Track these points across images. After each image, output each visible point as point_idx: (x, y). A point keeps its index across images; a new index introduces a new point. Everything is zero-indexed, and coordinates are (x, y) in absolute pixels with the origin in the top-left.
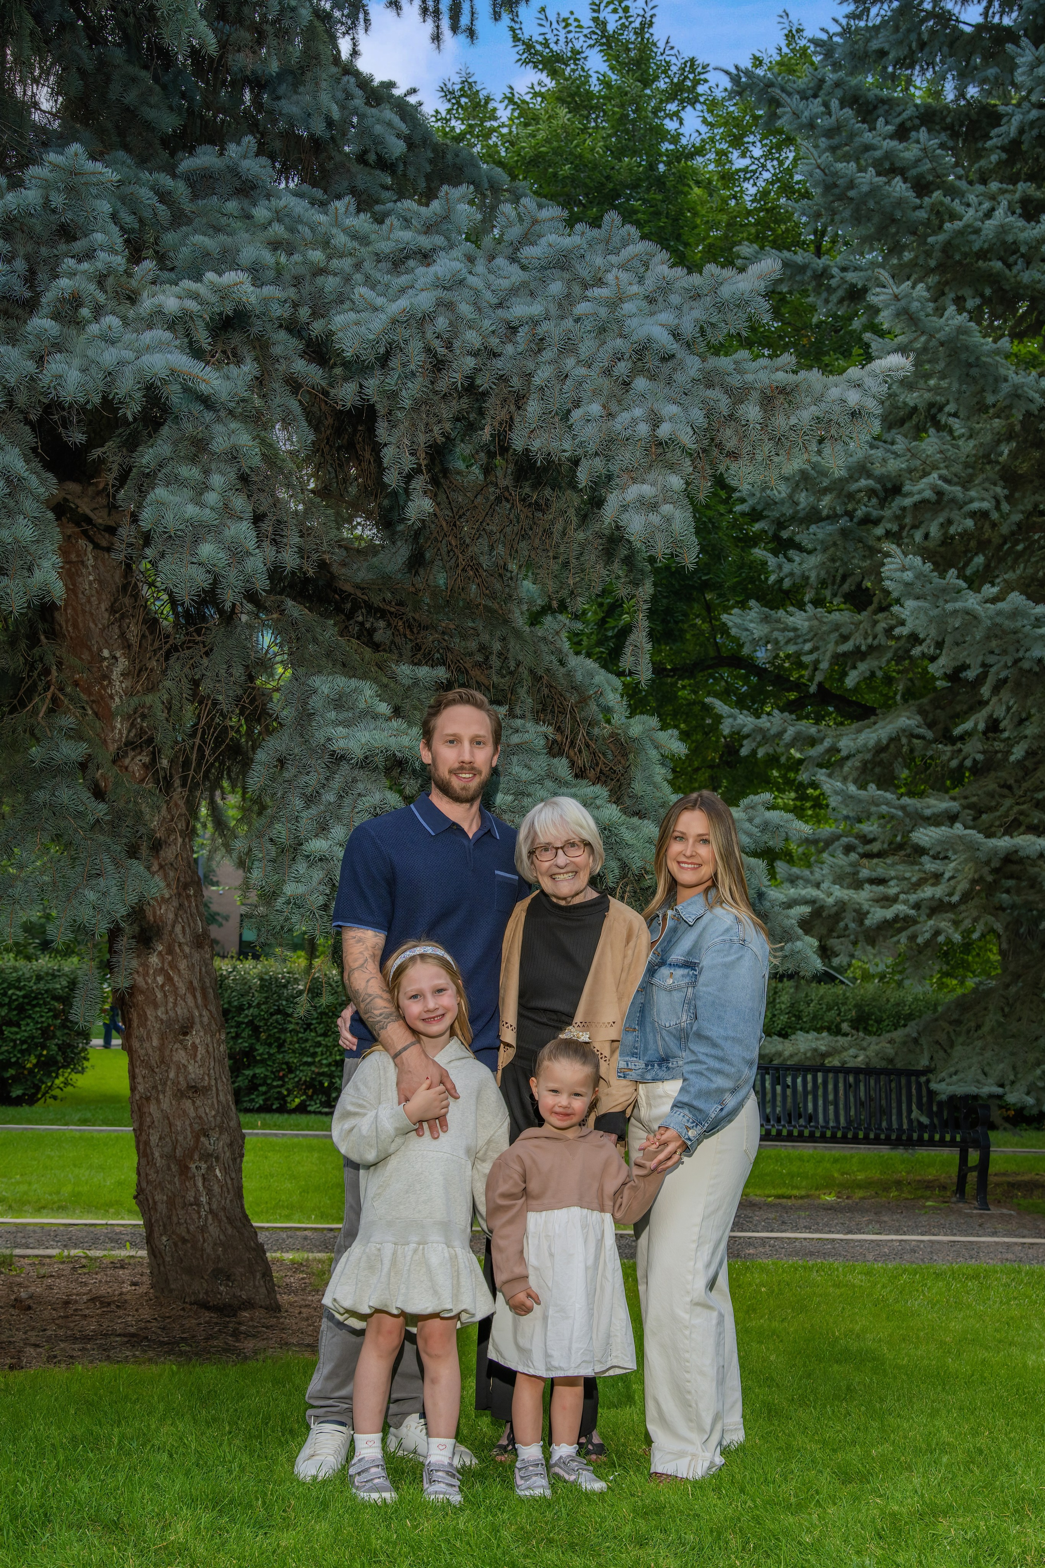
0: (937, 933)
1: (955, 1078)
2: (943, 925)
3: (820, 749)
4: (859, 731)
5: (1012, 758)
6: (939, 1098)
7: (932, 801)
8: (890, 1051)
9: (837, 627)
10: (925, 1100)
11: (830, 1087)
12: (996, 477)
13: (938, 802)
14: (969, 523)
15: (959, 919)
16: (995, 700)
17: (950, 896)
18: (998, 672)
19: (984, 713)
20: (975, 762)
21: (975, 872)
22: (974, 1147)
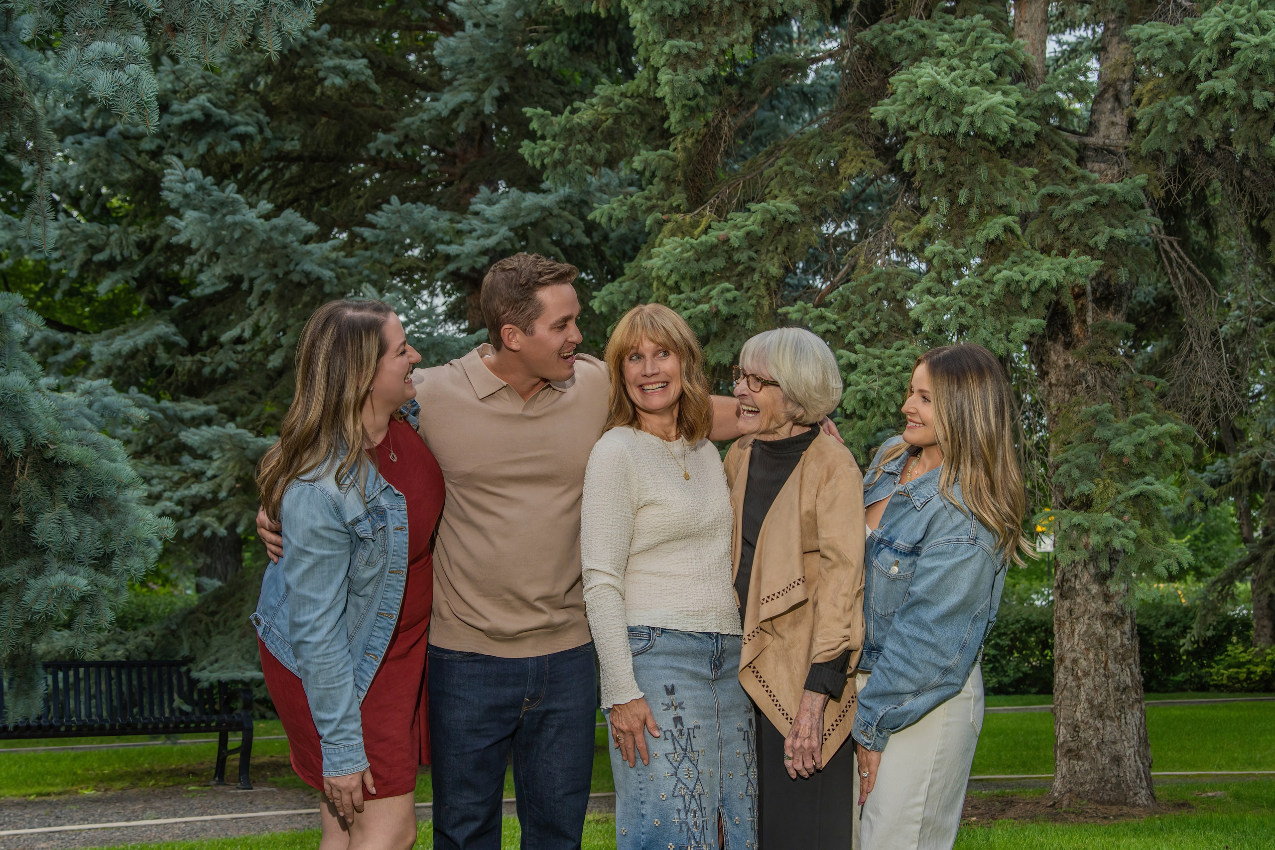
0: (203, 527)
1: (216, 666)
2: (208, 520)
3: (69, 354)
4: (111, 338)
5: (270, 365)
6: (200, 686)
7: (189, 405)
8: (150, 643)
9: (86, 237)
10: (185, 688)
11: (92, 681)
12: (258, 105)
13: (195, 406)
14: (236, 145)
15: (224, 514)
16: (259, 309)
17: (215, 493)
18: (263, 284)
19: (250, 321)
20: (228, 370)
21: (241, 470)
22: (235, 731)
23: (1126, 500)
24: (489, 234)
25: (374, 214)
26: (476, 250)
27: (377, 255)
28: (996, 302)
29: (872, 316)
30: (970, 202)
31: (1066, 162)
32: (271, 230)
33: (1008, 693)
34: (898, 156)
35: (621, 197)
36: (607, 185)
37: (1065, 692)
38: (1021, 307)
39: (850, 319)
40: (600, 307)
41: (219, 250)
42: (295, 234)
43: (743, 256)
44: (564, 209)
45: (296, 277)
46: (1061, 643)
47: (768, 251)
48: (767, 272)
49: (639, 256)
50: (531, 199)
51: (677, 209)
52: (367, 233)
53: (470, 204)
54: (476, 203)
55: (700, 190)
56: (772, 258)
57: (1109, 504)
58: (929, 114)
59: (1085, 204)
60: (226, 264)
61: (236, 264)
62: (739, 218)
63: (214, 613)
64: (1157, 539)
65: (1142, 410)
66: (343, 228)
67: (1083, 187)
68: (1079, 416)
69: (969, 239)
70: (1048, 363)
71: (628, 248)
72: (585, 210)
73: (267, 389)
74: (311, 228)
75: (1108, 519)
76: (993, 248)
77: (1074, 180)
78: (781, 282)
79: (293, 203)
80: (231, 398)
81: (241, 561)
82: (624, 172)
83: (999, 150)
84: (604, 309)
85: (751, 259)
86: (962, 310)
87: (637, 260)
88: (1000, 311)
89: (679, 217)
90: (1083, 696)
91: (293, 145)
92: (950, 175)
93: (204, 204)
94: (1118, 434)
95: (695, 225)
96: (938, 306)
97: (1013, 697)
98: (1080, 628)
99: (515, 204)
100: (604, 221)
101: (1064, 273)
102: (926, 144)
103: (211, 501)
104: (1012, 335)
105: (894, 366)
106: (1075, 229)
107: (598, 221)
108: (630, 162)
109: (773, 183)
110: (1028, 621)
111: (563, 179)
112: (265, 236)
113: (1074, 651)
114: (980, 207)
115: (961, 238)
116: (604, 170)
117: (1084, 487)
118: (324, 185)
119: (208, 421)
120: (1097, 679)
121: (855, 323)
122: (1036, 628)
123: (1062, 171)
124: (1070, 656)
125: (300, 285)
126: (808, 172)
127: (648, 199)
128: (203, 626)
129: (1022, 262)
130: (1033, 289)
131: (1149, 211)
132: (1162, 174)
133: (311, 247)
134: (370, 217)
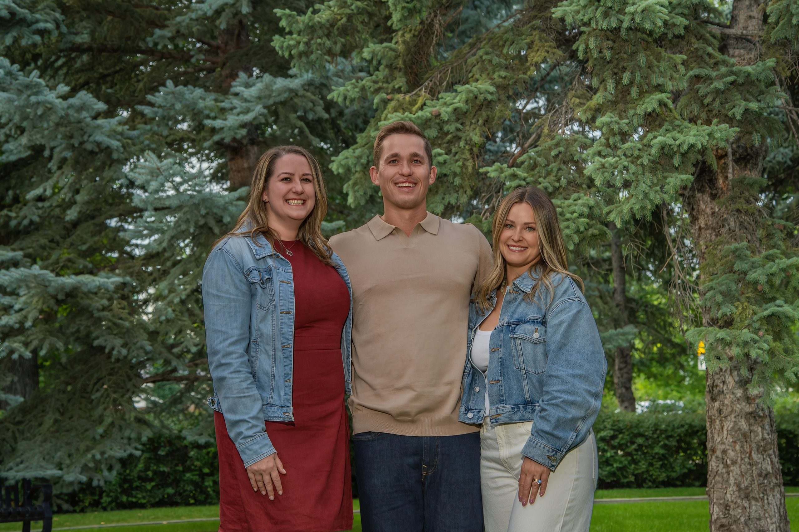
0: (12, 352)
1: (22, 466)
2: (16, 345)
5: (67, 218)
6: (7, 483)
12: (54, 5)
13: (4, 252)
14: (37, 38)
15: (29, 340)
16: (59, 173)
17: (22, 323)
18: (61, 152)
19: (51, 182)
20: (32, 222)
21: (43, 303)
22: (36, 520)
23: (761, 319)
24: (247, 111)
25: (153, 95)
26: (237, 124)
27: (155, 128)
28: (653, 162)
29: (554, 174)
30: (632, 83)
31: (710, 50)
32: (68, 108)
33: (675, 486)
34: (574, 47)
35: (354, 81)
36: (342, 71)
37: (717, 478)
38: (673, 165)
39: (537, 177)
40: (338, 169)
41: (25, 124)
42: (88, 112)
43: (451, 128)
44: (307, 91)
45: (89, 147)
46: (713, 437)
47: (471, 123)
48: (471, 140)
49: (368, 128)
50: (280, 83)
51: (399, 91)
52: (147, 110)
53: (230, 86)
54: (236, 86)
55: (416, 75)
56: (475, 129)
57: (747, 322)
58: (598, 13)
59: (725, 83)
60: (31, 136)
61: (38, 136)
62: (448, 97)
63: (20, 423)
64: (787, 351)
65: (773, 247)
66: (125, 107)
67: (723, 69)
68: (722, 253)
69: (631, 112)
70: (698, 211)
71: (359, 121)
72: (325, 91)
73: (64, 238)
74: (101, 106)
75: (746, 334)
76: (650, 119)
77: (716, 64)
78: (482, 147)
79: (84, 86)
80: (34, 245)
81: (38, 382)
82: (356, 61)
83: (655, 41)
84: (341, 171)
85: (458, 130)
86: (626, 168)
87: (366, 131)
88: (656, 169)
89: (400, 96)
90: (732, 481)
91: (83, 38)
92: (615, 62)
93: (12, 87)
94: (753, 266)
95: (413, 103)
96: (607, 165)
97: (680, 489)
98: (728, 425)
99: (268, 87)
100: (340, 100)
101: (707, 138)
102: (596, 37)
103: (18, 330)
104: (666, 188)
105: (572, 213)
106: (717, 104)
107: (335, 100)
108: (361, 52)
109: (475, 69)
110: (691, 426)
111: (307, 67)
112: (63, 113)
113: (723, 443)
114: (640, 86)
115: (625, 111)
116: (340, 59)
117: (727, 309)
118: (110, 71)
119: (16, 264)
120: (743, 466)
121: (540, 180)
122: (698, 431)
123: (706, 57)
124: (720, 448)
125: (92, 153)
126: (503, 60)
127: (375, 82)
128: (10, 434)
129: (674, 129)
130: (682, 150)
131: (778, 87)
132: (789, 58)
133: (100, 121)
134: (149, 97)
